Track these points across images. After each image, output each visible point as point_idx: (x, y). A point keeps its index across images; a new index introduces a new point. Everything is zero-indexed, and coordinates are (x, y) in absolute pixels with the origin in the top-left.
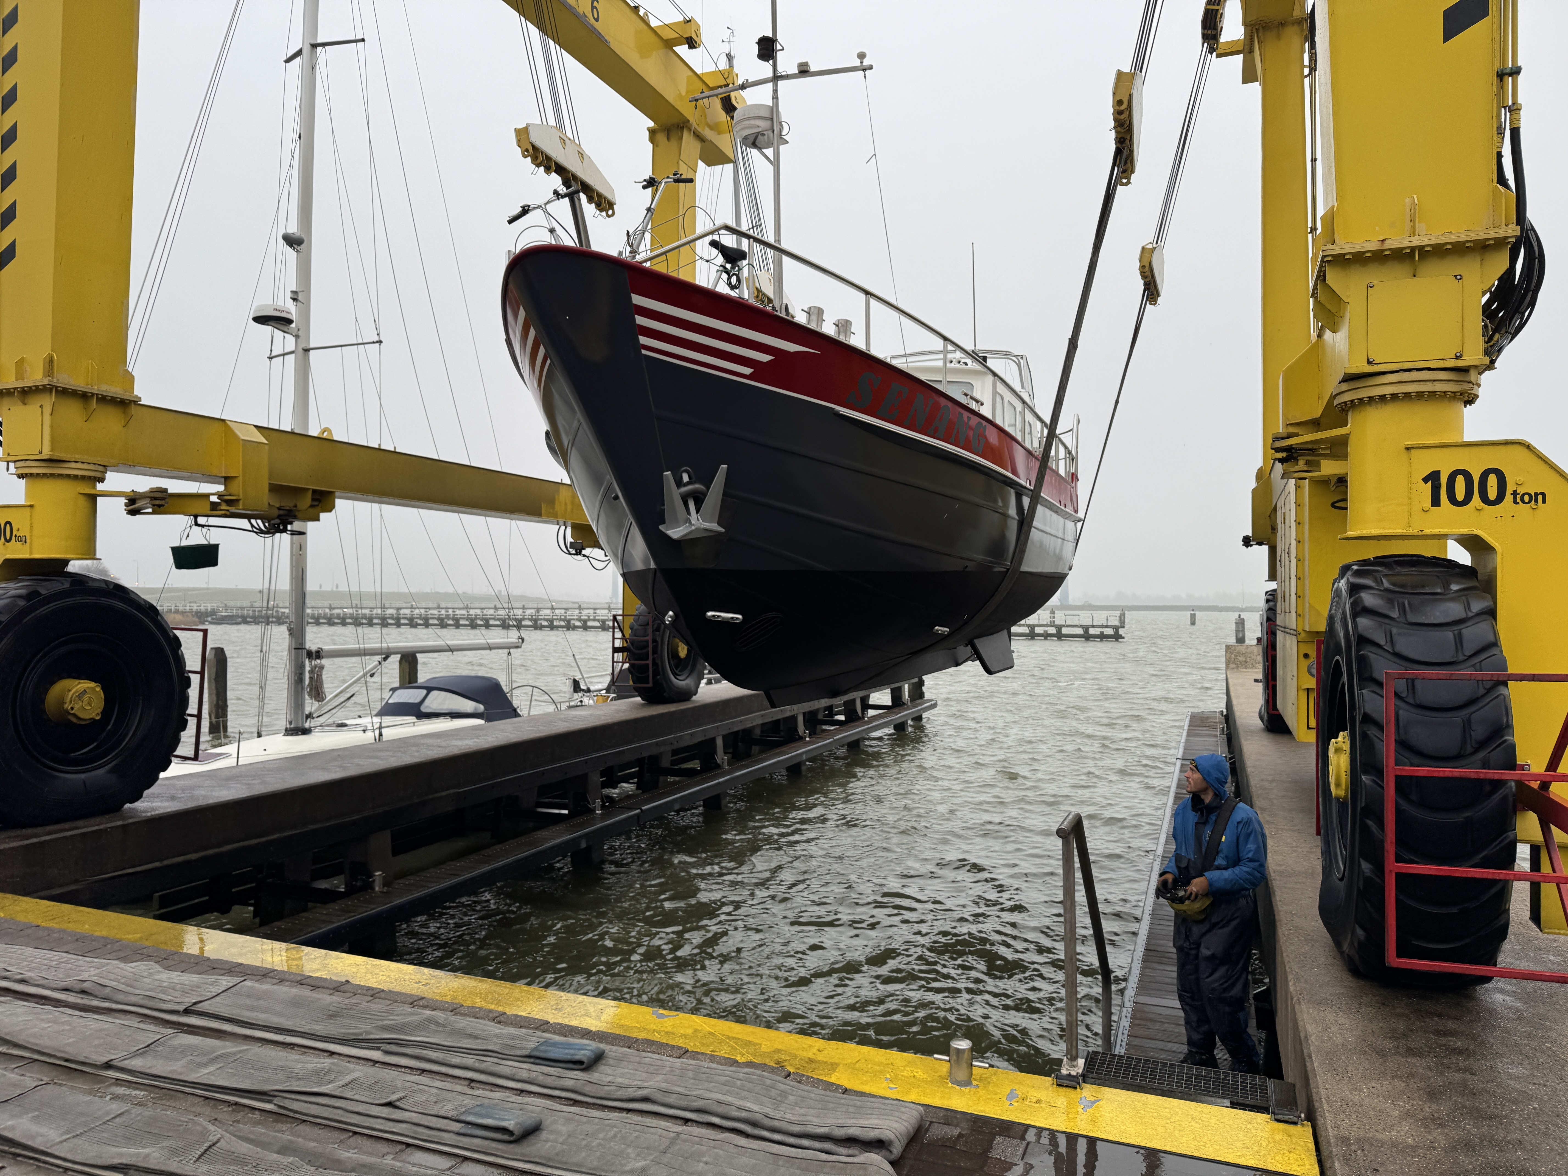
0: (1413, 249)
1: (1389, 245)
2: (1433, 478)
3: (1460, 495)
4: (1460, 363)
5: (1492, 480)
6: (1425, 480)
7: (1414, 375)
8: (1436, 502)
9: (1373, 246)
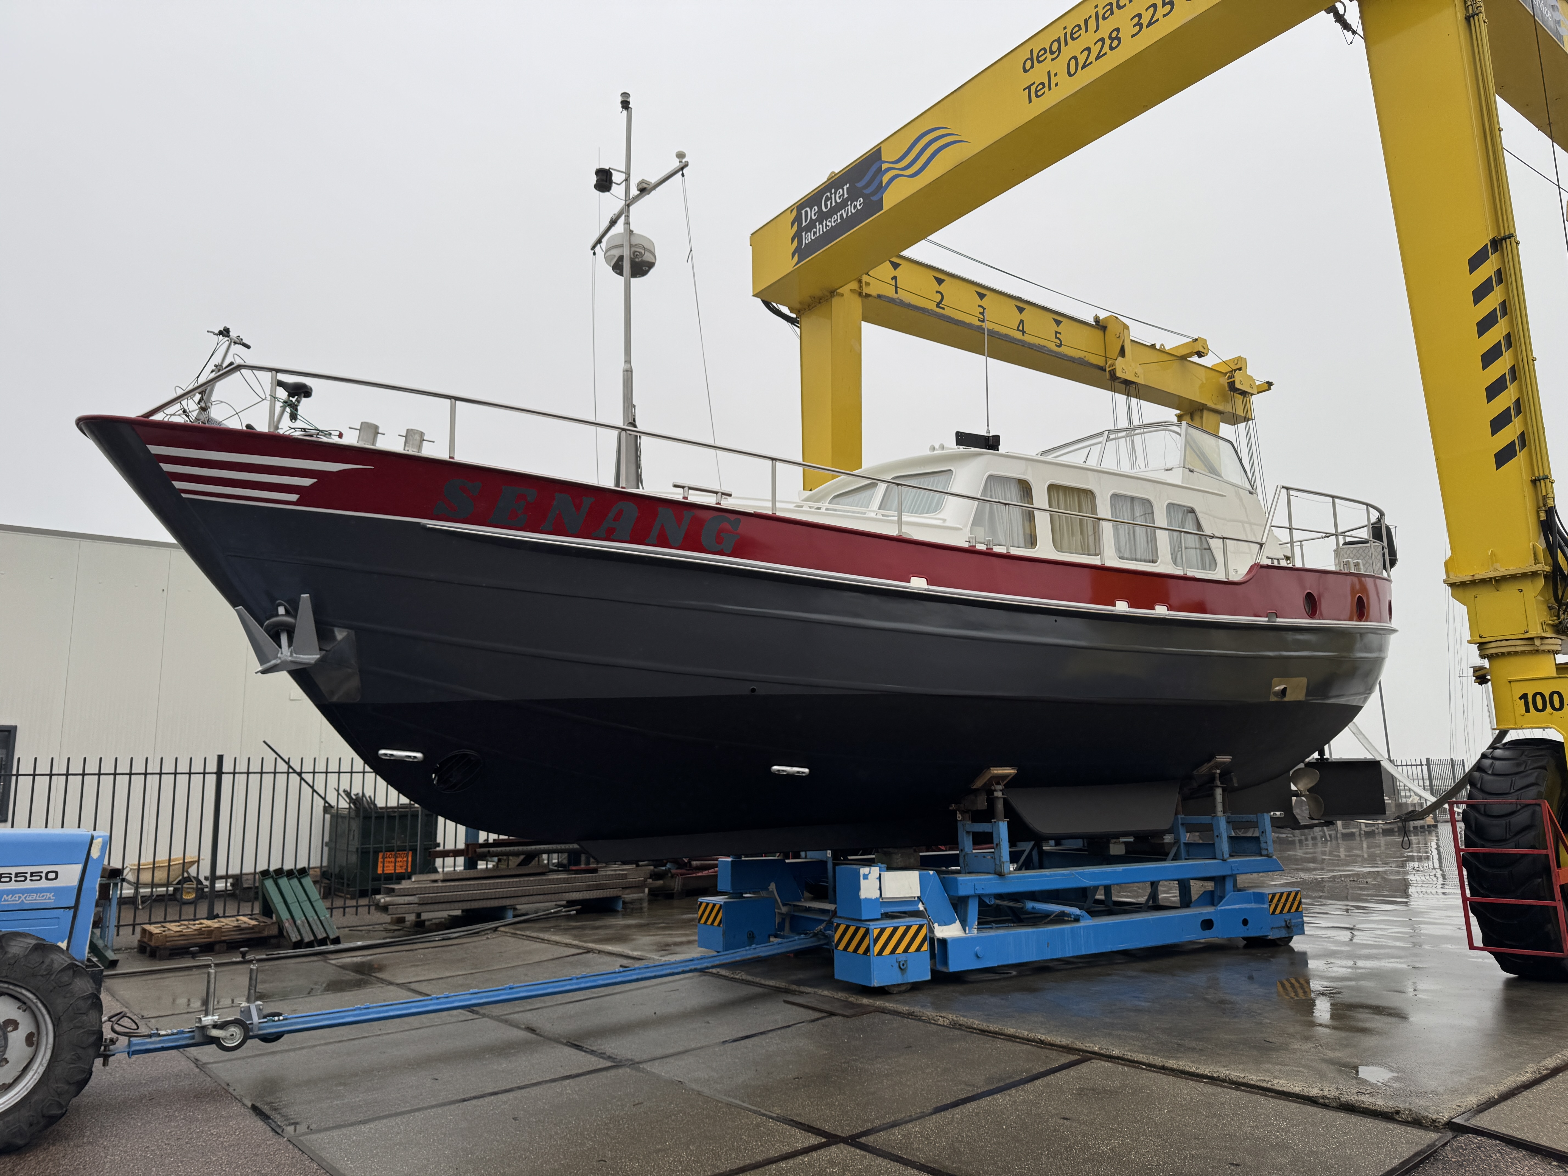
0: (1491, 578)
1: (1477, 577)
2: (1524, 697)
3: (1540, 706)
4: (1527, 636)
5: (1556, 697)
6: (1520, 698)
7: (1504, 643)
8: (1528, 710)
9: (1468, 578)
